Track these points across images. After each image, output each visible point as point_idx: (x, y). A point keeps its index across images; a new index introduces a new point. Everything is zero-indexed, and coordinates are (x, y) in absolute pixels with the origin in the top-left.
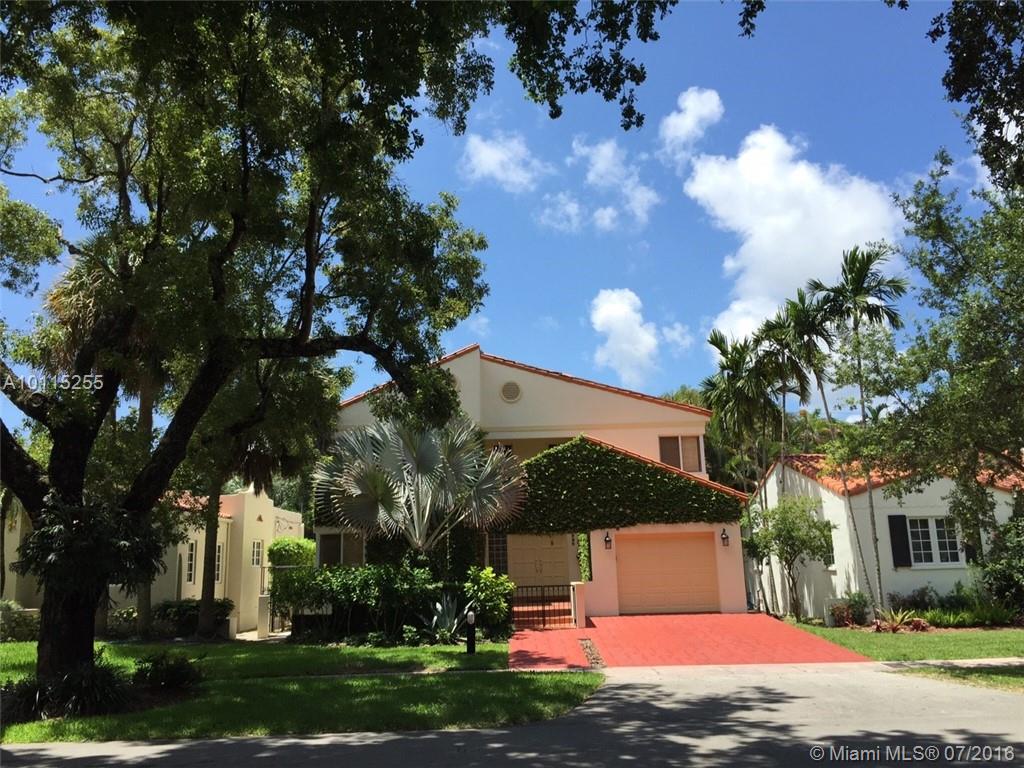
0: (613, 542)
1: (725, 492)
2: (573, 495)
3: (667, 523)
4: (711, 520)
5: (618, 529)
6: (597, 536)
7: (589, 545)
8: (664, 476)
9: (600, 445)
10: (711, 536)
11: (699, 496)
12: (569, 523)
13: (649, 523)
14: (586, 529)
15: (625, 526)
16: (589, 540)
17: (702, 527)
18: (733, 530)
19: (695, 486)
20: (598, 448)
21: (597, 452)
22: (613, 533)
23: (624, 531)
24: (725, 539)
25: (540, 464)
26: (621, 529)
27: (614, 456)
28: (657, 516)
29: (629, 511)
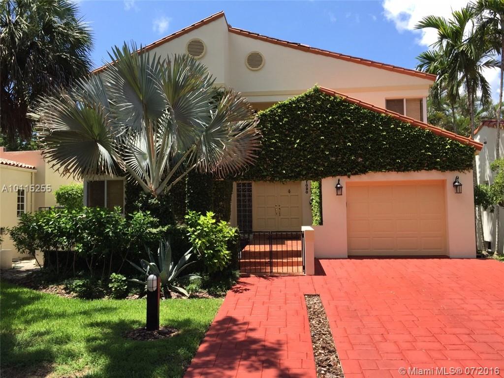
0: (344, 189)
1: (459, 141)
2: (306, 144)
3: (398, 171)
4: (444, 168)
5: (349, 177)
6: (328, 184)
7: (320, 192)
8: (397, 125)
9: (333, 95)
10: (443, 183)
11: (434, 144)
12: (301, 171)
13: (380, 171)
14: (318, 176)
15: (356, 174)
16: (320, 187)
17: (434, 175)
18: (465, 178)
19: (429, 135)
20: (332, 98)
21: (331, 102)
22: (344, 180)
23: (355, 179)
24: (457, 187)
25: (275, 115)
26: (352, 177)
27: (348, 106)
28: (388, 164)
29: (360, 160)
